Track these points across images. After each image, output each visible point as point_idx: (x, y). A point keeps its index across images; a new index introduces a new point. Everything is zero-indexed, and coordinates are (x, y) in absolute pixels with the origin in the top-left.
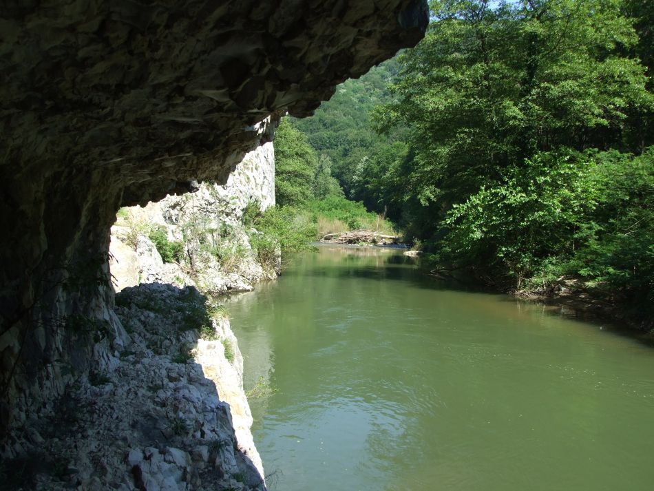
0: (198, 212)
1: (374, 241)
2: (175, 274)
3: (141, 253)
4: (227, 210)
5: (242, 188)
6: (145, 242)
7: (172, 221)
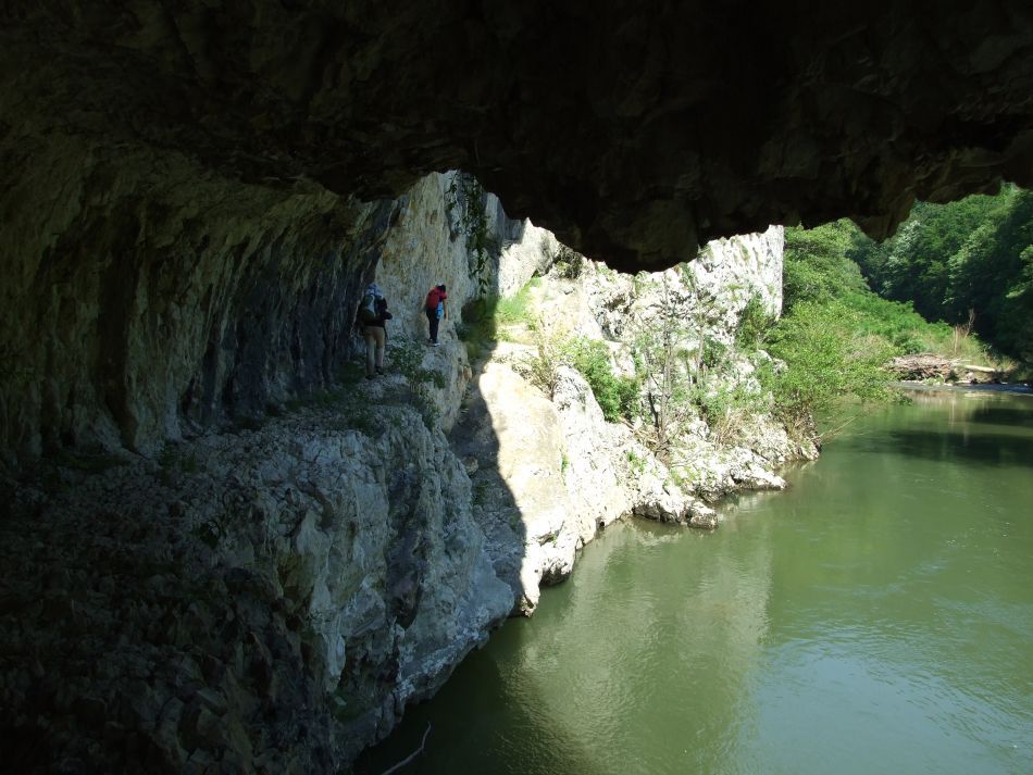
0: (657, 316)
1: (953, 377)
2: (623, 448)
3: (565, 406)
4: (712, 313)
5: (738, 270)
6: (572, 381)
7: (608, 333)
